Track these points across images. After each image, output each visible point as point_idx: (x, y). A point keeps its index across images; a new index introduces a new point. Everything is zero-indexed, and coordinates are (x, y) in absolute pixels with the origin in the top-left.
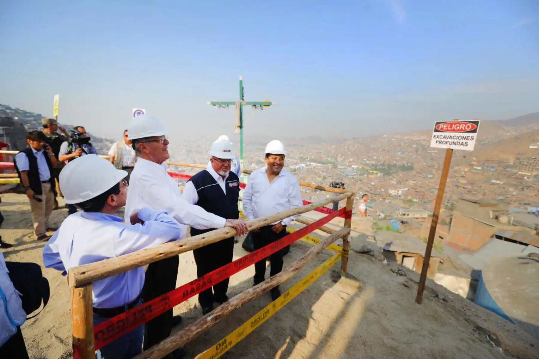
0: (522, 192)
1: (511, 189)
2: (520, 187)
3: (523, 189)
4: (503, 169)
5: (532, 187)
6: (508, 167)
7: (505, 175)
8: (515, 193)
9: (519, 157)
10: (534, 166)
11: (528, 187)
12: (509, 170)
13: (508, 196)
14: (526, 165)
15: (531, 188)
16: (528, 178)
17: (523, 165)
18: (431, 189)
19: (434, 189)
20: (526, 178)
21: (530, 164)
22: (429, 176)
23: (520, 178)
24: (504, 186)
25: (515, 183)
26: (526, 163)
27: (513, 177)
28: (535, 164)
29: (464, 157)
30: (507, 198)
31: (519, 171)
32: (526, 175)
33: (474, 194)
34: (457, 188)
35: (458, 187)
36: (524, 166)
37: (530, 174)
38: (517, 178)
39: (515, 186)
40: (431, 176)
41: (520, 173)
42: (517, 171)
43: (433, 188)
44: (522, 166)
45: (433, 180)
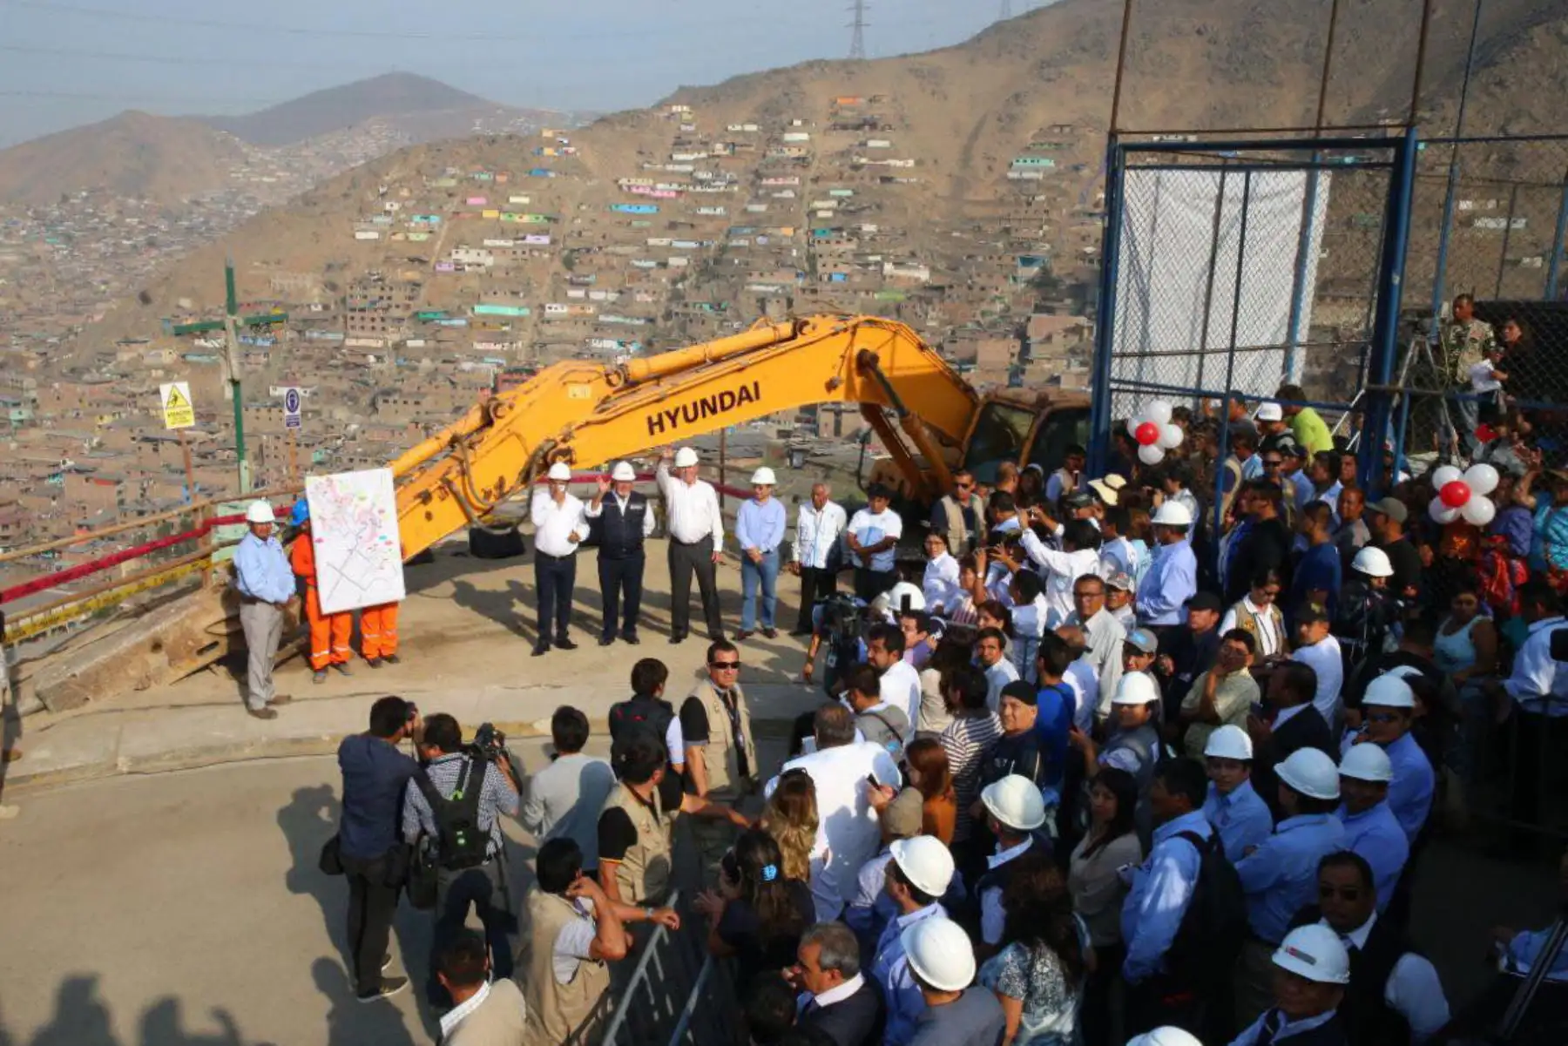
0: (374, 418)
1: (341, 414)
2: (365, 400)
3: (373, 404)
4: (294, 335)
5: (396, 391)
6: (309, 322)
7: (306, 358)
8: (354, 427)
9: (334, 276)
10: (386, 309)
11: (387, 393)
12: (315, 335)
13: (339, 442)
14: (362, 310)
15: (396, 397)
16: (379, 359)
17: (353, 310)
18: (41, 479)
19: (54, 476)
20: (372, 359)
21: (374, 303)
22: (14, 415)
23: (355, 365)
24: (316, 407)
25: (345, 385)
26: (361, 303)
27: (333, 362)
28: (385, 303)
29: (145, 299)
30: (336, 450)
31: (346, 335)
32: (370, 350)
33: (224, 462)
34: (156, 450)
35: (155, 442)
36: (357, 315)
37: (380, 344)
38: (346, 365)
39: (350, 398)
40: (26, 413)
41: (351, 342)
42: (341, 336)
43: (52, 471)
44: (350, 314)
45: (34, 434)
